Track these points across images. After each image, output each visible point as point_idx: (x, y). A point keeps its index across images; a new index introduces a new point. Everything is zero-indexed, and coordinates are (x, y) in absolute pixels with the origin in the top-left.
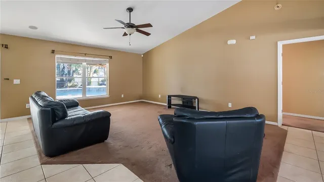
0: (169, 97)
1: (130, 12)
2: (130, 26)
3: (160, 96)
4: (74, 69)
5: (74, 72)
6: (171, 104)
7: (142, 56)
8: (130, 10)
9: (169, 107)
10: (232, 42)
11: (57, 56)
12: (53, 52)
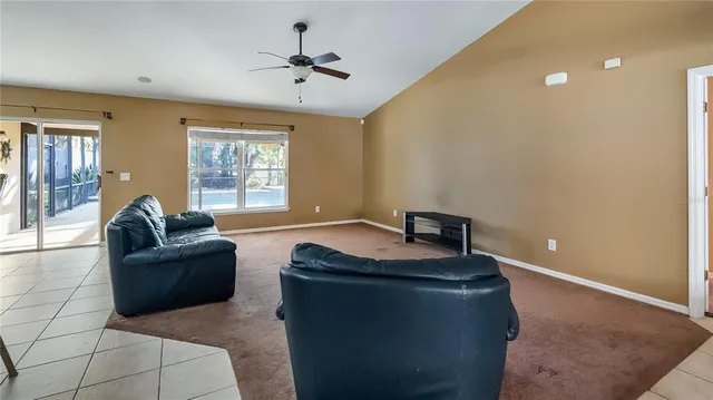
0: (410, 216)
1: (301, 31)
2: (300, 61)
3: (395, 212)
4: (254, 152)
5: (253, 157)
6: (413, 233)
7: (362, 122)
8: (301, 27)
9: (410, 240)
10: (558, 78)
11: (190, 129)
12: (183, 121)
